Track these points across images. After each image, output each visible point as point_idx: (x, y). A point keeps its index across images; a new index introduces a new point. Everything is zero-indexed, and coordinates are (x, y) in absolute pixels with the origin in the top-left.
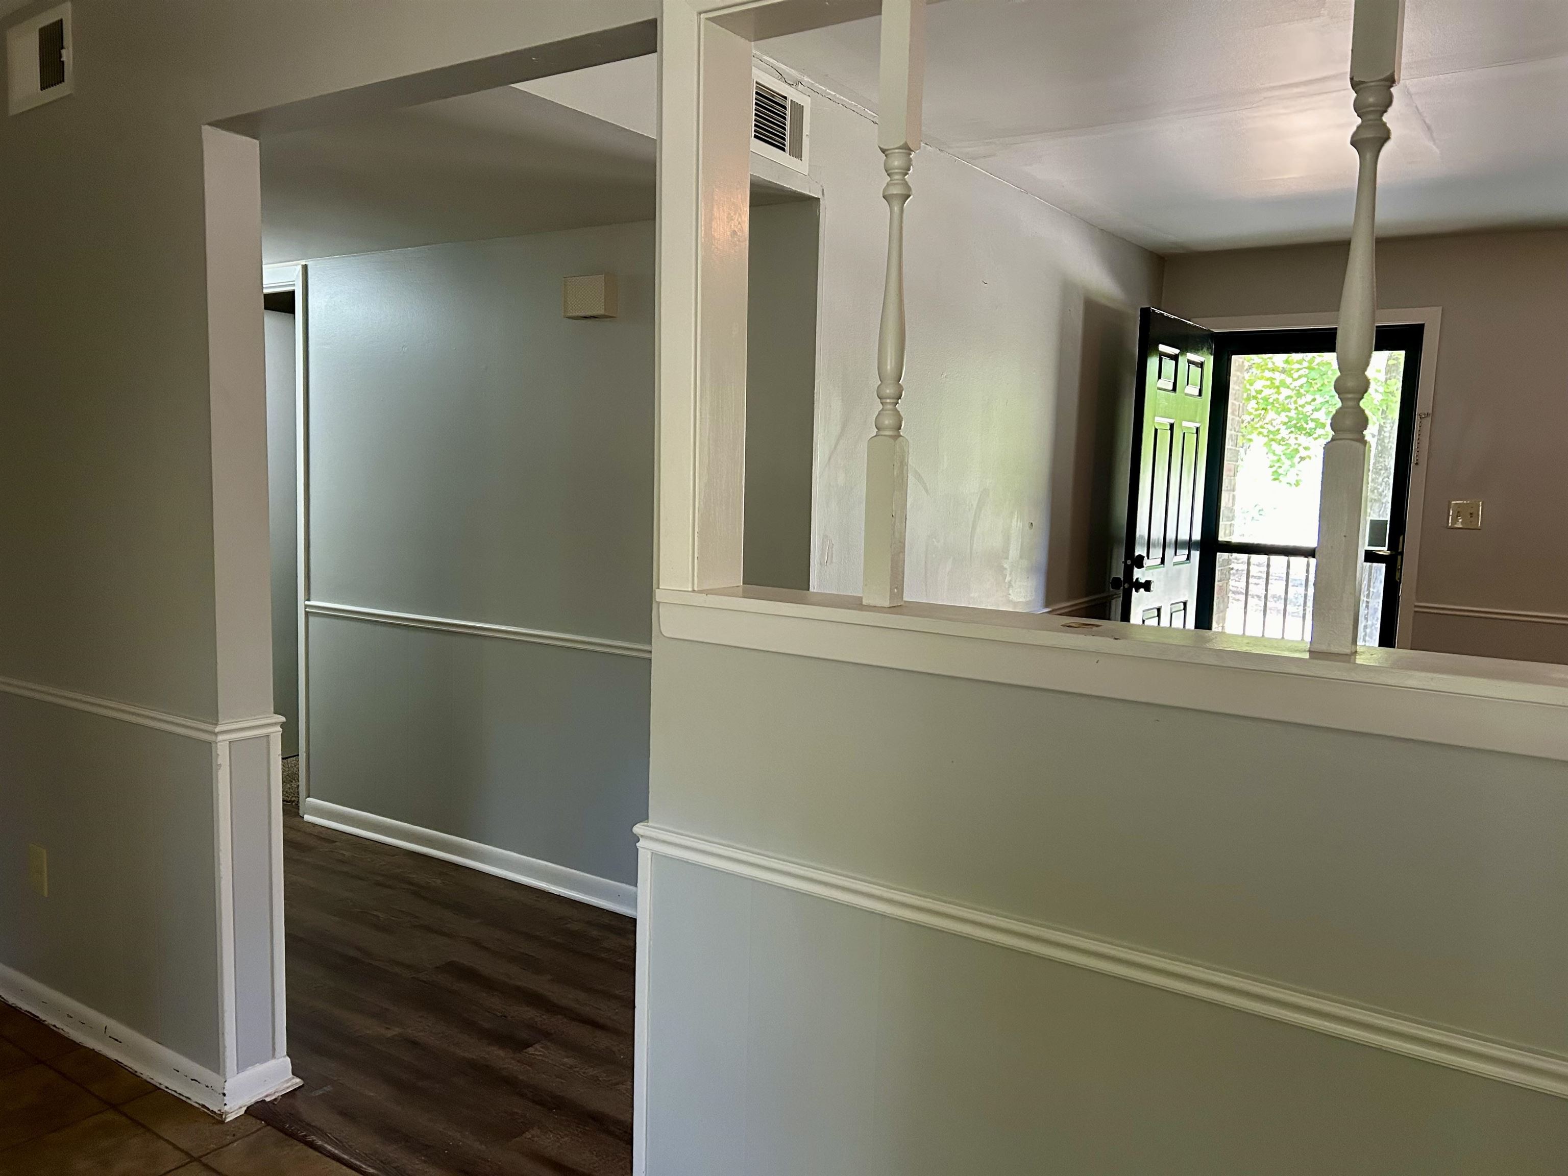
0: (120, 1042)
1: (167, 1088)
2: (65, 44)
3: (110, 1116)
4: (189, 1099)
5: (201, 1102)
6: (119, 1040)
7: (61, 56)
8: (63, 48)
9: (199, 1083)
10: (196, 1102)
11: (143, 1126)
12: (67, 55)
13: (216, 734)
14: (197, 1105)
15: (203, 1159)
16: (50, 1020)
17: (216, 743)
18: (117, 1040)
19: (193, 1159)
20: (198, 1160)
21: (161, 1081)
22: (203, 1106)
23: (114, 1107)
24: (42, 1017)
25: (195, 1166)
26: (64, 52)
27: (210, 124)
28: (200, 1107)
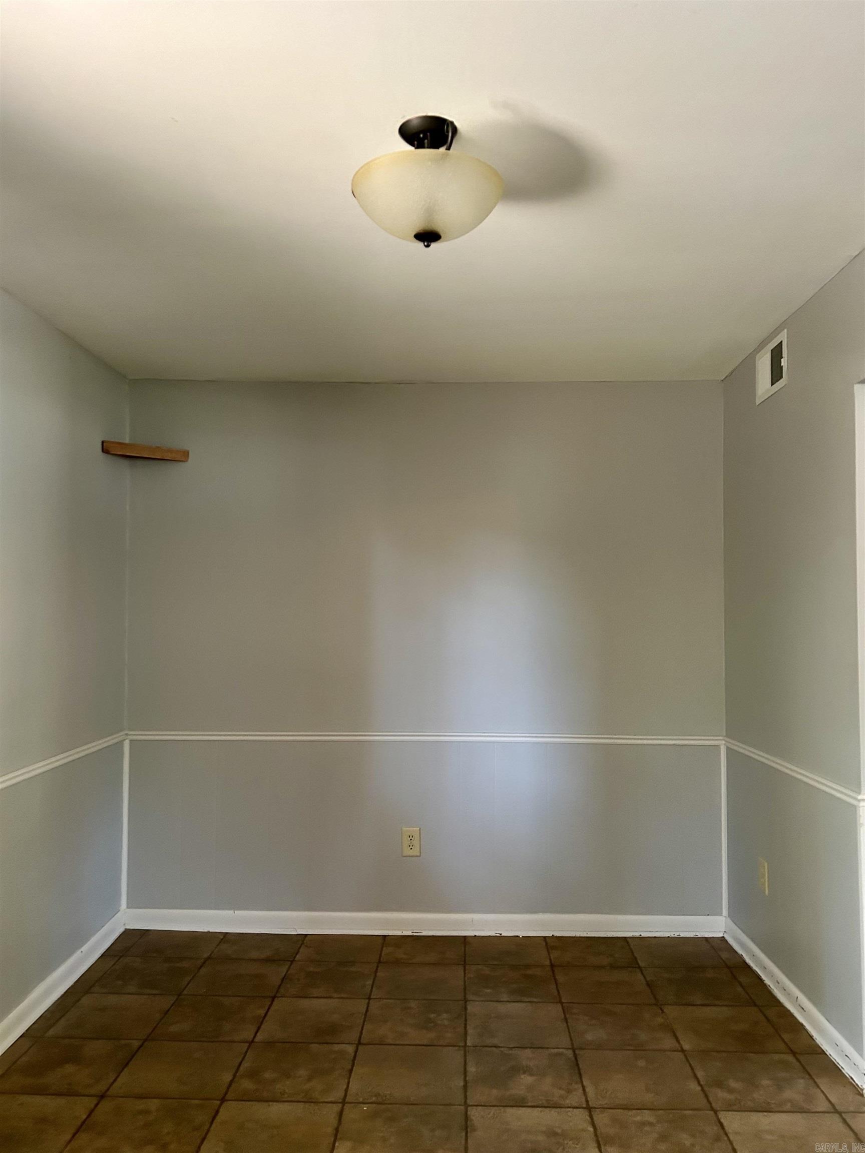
0: (805, 1011)
1: (830, 1055)
2: (783, 356)
3: (790, 1058)
4: (843, 1069)
5: (851, 1075)
6: (805, 1010)
7: (781, 363)
8: (782, 358)
9: (850, 1059)
10: (847, 1074)
11: (810, 1075)
12: (784, 362)
13: (859, 801)
14: (848, 1076)
15: (843, 1115)
16: (767, 981)
17: (859, 807)
18: (803, 1009)
19: (836, 1111)
20: (840, 1113)
21: (827, 1049)
22: (852, 1078)
23: (794, 1053)
24: (763, 977)
25: (836, 1117)
26: (782, 360)
27: (859, 383)
28: (850, 1078)
